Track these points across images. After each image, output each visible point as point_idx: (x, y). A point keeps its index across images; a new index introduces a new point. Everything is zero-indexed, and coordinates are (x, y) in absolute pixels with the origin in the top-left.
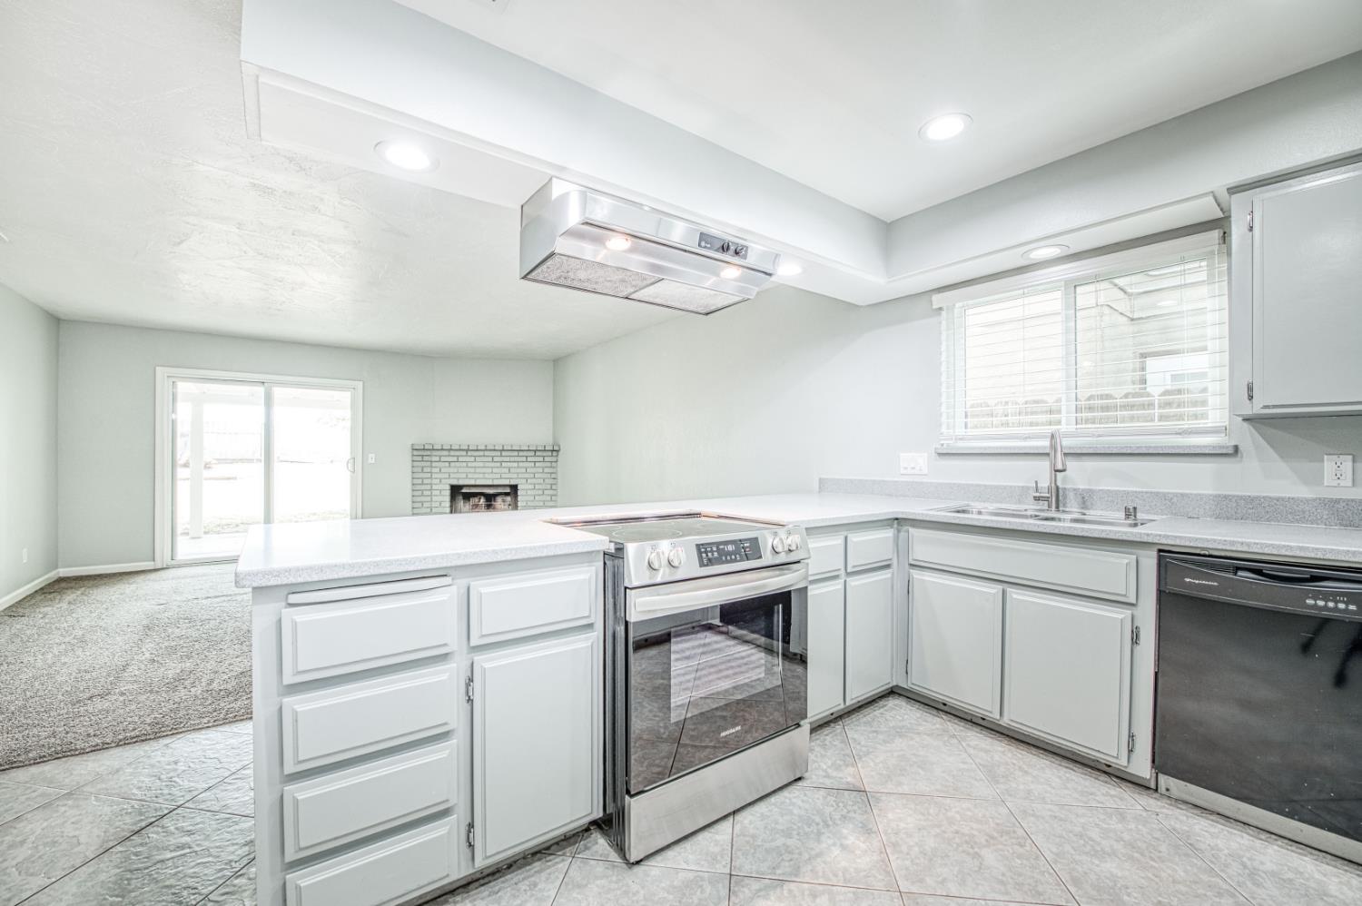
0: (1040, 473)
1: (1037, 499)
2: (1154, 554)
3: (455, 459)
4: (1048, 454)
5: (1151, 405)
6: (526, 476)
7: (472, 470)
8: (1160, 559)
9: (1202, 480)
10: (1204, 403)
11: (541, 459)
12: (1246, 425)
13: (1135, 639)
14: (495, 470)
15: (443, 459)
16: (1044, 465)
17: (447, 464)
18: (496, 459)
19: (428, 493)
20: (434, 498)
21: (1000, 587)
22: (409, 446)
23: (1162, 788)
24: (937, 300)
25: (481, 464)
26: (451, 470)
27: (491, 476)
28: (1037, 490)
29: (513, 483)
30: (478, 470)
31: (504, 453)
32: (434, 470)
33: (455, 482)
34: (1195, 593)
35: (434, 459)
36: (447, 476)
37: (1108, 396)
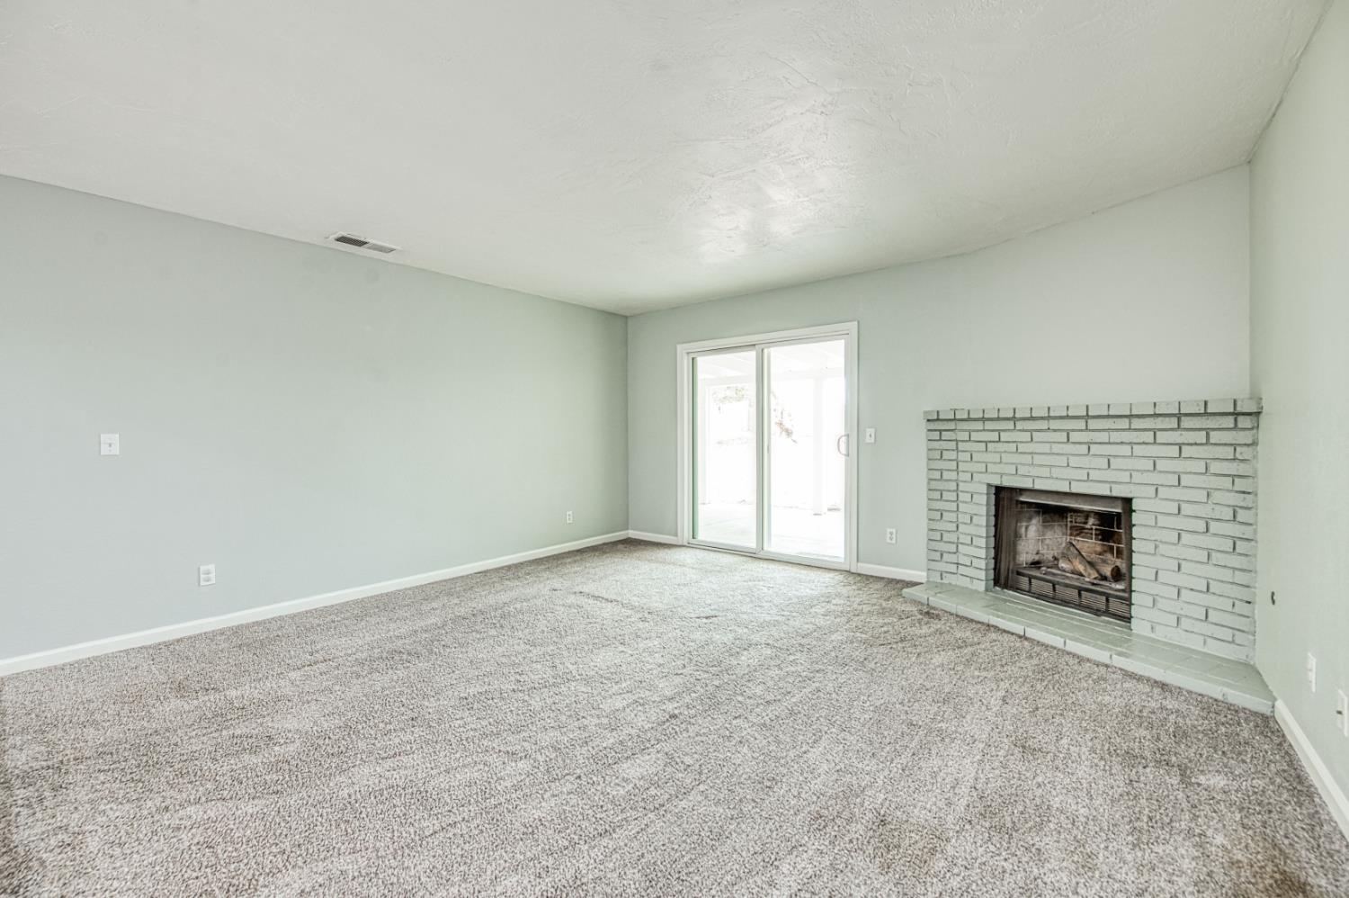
6: (1158, 478)
11: (1200, 438)
15: (974, 436)
18: (1074, 437)
19: (952, 496)
20: (962, 507)
22: (923, 415)
26: (992, 459)
29: (1119, 491)
31: (1092, 424)
32: (962, 456)
33: (996, 481)
35: (959, 436)
36: (983, 468)
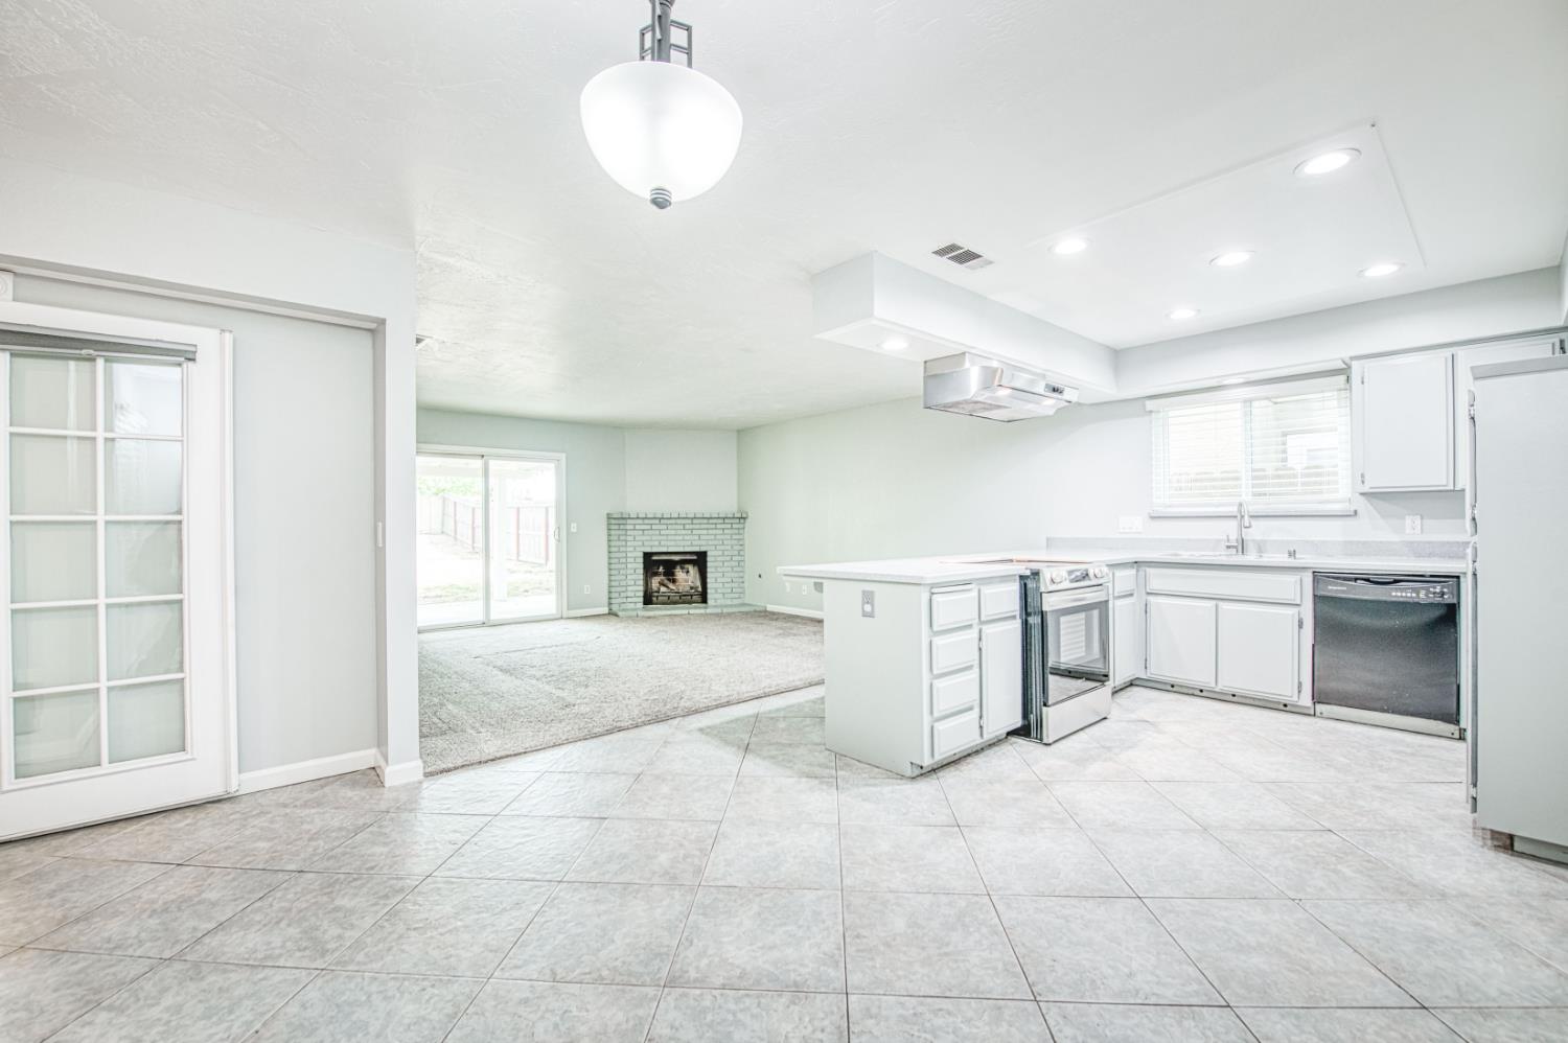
0: (1230, 529)
1: (1228, 547)
2: (1311, 575)
3: (649, 527)
4: (1235, 517)
5: (1295, 476)
6: (716, 542)
7: (665, 538)
8: (1314, 577)
9: (1333, 531)
10: (1335, 474)
11: (729, 526)
12: (1362, 498)
13: (1301, 625)
14: (686, 538)
15: (637, 527)
16: (1234, 524)
17: (641, 532)
18: (687, 527)
19: (624, 561)
20: (629, 565)
21: (1214, 602)
22: (605, 516)
23: (1318, 714)
24: (1150, 405)
25: (673, 532)
26: (644, 538)
27: (682, 543)
28: (1228, 540)
29: (703, 549)
30: (670, 538)
31: (695, 521)
32: (629, 538)
33: (648, 550)
34: (1334, 595)
35: (628, 527)
36: (640, 543)
37: (1264, 470)
